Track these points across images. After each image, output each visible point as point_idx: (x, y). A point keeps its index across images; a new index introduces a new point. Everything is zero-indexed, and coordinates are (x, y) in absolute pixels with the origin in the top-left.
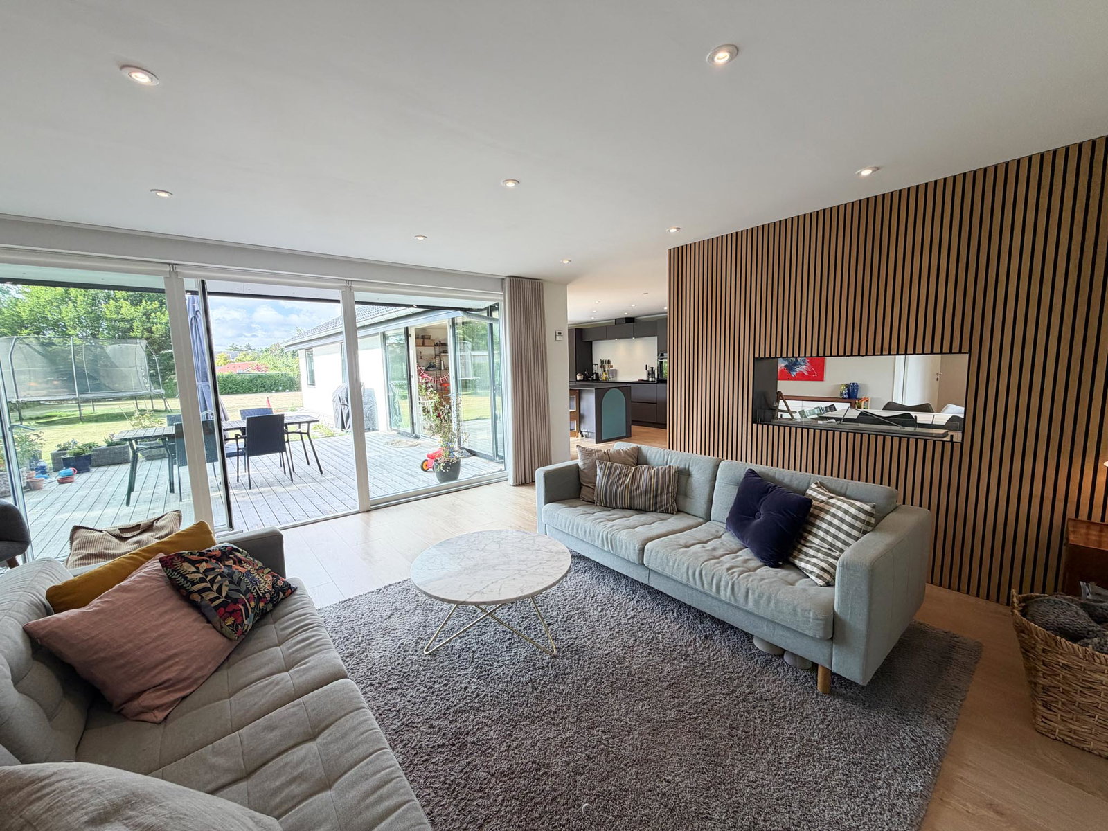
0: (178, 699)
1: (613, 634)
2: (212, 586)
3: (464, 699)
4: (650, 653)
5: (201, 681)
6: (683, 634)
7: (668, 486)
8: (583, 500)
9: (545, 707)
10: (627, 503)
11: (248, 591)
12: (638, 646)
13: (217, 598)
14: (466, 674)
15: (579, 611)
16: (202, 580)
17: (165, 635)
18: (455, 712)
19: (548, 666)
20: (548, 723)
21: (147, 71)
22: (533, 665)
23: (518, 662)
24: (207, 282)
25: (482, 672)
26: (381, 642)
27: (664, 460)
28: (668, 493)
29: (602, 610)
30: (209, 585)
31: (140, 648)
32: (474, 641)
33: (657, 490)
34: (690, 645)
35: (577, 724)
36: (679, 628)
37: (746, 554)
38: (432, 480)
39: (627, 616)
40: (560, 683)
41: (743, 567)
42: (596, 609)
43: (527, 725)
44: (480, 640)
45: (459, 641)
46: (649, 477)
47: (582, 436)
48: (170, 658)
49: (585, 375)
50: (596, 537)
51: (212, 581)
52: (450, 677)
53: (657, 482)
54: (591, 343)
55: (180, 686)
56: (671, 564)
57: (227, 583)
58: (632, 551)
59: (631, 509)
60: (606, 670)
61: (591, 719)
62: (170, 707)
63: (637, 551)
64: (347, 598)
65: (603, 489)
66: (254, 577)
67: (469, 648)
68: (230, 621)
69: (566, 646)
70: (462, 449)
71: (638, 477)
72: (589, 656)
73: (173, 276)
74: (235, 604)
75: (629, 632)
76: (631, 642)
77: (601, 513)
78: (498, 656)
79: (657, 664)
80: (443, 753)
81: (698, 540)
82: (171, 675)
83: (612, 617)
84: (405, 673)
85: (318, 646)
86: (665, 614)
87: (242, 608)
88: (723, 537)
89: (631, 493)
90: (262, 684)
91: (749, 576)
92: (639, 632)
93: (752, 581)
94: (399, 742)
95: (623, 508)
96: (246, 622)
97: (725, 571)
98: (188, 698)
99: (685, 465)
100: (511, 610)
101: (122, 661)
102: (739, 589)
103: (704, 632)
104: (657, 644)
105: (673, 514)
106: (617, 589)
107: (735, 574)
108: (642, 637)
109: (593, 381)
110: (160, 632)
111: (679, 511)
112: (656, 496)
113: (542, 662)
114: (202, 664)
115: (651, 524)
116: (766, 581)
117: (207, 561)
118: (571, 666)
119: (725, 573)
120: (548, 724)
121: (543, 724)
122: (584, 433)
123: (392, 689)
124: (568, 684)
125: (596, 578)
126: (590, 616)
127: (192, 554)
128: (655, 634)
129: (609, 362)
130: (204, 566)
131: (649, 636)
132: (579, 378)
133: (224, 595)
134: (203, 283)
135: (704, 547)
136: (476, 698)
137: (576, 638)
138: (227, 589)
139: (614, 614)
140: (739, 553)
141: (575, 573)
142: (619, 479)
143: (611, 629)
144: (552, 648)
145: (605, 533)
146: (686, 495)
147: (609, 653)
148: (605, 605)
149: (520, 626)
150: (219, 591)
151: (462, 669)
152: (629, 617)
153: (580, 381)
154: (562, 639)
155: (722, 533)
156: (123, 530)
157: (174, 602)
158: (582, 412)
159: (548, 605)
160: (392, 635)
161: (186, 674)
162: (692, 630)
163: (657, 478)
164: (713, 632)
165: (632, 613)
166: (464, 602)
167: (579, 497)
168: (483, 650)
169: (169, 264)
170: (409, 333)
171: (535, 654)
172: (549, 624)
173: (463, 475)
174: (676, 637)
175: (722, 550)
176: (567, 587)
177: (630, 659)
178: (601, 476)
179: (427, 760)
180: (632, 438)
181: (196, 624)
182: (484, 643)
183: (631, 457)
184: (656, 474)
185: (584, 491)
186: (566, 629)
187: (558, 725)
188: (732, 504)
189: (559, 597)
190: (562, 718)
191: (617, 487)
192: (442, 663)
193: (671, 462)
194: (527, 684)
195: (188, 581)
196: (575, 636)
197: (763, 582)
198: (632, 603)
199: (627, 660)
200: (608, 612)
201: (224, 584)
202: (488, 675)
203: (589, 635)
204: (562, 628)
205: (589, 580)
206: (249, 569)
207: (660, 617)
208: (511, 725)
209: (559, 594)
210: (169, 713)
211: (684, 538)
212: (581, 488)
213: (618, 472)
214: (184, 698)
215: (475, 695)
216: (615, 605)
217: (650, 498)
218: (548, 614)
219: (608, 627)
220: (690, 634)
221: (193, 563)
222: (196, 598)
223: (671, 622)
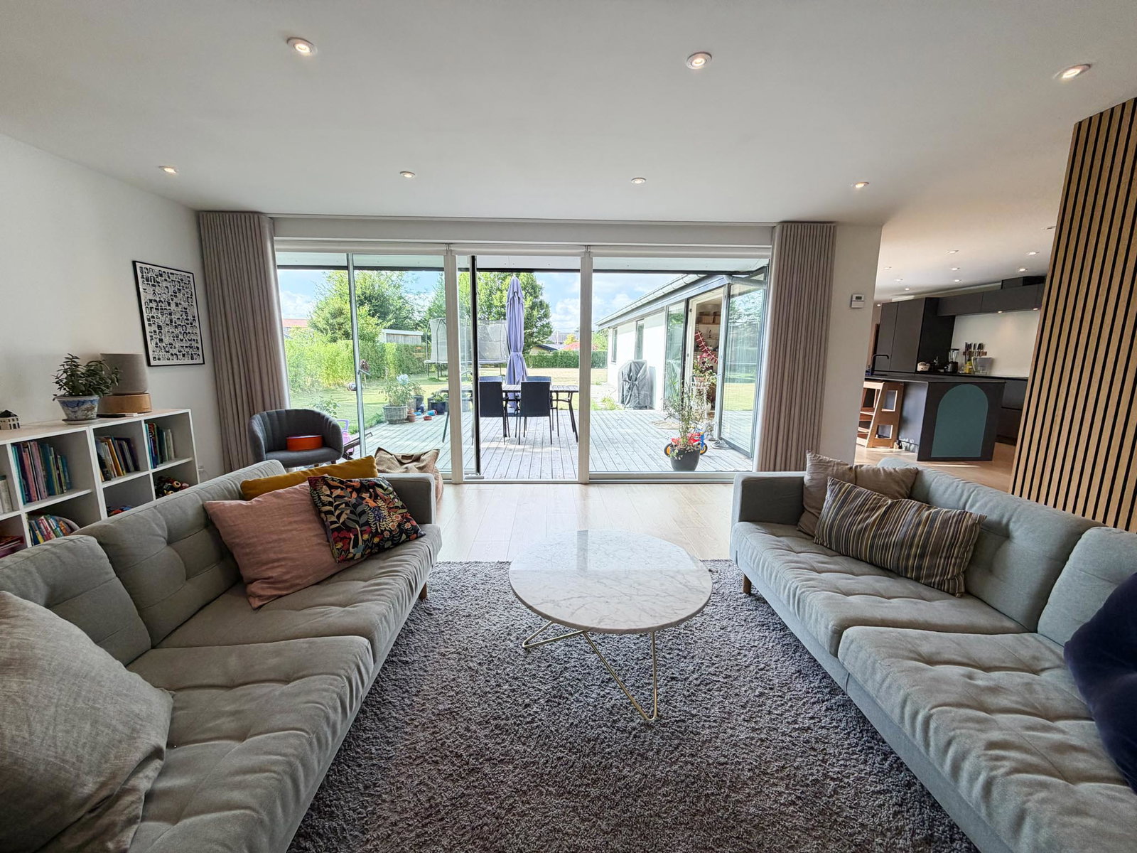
0: (275, 595)
1: (752, 739)
2: (335, 510)
3: (516, 717)
4: (793, 803)
5: (299, 588)
6: (880, 806)
7: (952, 546)
8: (800, 531)
9: (588, 785)
10: (865, 551)
11: (367, 523)
12: (782, 779)
13: (335, 522)
14: (540, 690)
15: (725, 680)
16: (330, 504)
17: (284, 540)
18: (497, 727)
19: (630, 733)
20: (574, 809)
21: (306, 41)
22: (614, 721)
23: (601, 707)
24: (478, 258)
25: (555, 696)
26: (498, 615)
27: (960, 499)
28: (947, 557)
29: (761, 695)
30: (333, 510)
31: (262, 544)
32: (576, 656)
33: (924, 547)
34: (883, 834)
35: (608, 837)
36: (879, 792)
37: (1081, 732)
38: (665, 465)
39: (795, 722)
40: (628, 765)
41: (1044, 758)
42: (753, 690)
43: (551, 793)
44: (583, 657)
45: (563, 648)
46: (915, 520)
47: (900, 447)
48: (278, 560)
49: (932, 365)
50: (782, 587)
51: (337, 507)
52: (524, 684)
53: (929, 533)
54: (953, 318)
55: (279, 586)
56: (878, 677)
57: (348, 512)
58: (823, 629)
59: (871, 563)
60: (702, 786)
61: (629, 844)
62: (266, 599)
63: (830, 632)
64: (505, 560)
65: (828, 522)
66: (380, 514)
67: (565, 661)
68: (340, 545)
69: (673, 719)
70: (721, 439)
71: (895, 514)
72: (693, 751)
73: (449, 253)
74: (348, 532)
75: (782, 748)
76: (774, 766)
77: (812, 555)
78: (586, 687)
79: (795, 828)
80: (454, 765)
81: (969, 659)
82: (274, 575)
83: (770, 713)
84: (491, 656)
85: (379, 595)
86: (867, 755)
87: (353, 537)
88: (1044, 675)
89: (874, 537)
90: (318, 610)
91: (1043, 785)
92: (799, 759)
93: (1043, 801)
94: (432, 725)
95: (858, 559)
96: (352, 550)
97: (981, 744)
98: (283, 598)
99: (1002, 517)
100: (641, 639)
101: (248, 550)
102: (1003, 799)
103: (931, 827)
104: (817, 795)
105: (954, 594)
106: (807, 675)
107: (1006, 763)
108: (797, 768)
109: (946, 373)
110: (281, 537)
111: (968, 593)
112: (922, 556)
113: (628, 722)
114: (302, 574)
115: (889, 598)
116: (1090, 822)
117: (342, 489)
118: (658, 752)
119: (978, 750)
120: (573, 811)
121: (567, 806)
122: (904, 444)
123: (470, 668)
124: (636, 773)
125: (783, 646)
126: (737, 695)
127: (333, 480)
128: (826, 776)
129: (981, 346)
130: (338, 492)
131: (812, 774)
132: (920, 368)
133: (341, 522)
134: (473, 259)
135: (970, 677)
136: (528, 723)
137: (694, 716)
138: (346, 516)
139: (776, 709)
140: (1061, 724)
141: (756, 626)
142: (858, 513)
143: (754, 730)
144: (653, 711)
145: (794, 586)
146: (990, 570)
147: (726, 763)
148: (771, 689)
149: (637, 664)
150: (339, 517)
151: (541, 682)
152: (797, 726)
153: (922, 372)
154: (675, 707)
155: (1047, 665)
156: (404, 457)
157: (310, 516)
158: (905, 414)
159: (689, 653)
160: (512, 613)
161: (285, 577)
162: (904, 808)
163: (931, 527)
164: (953, 841)
165: (807, 723)
166: (531, 607)
167: (796, 525)
168: (577, 671)
169: (446, 244)
170: (690, 307)
171: (626, 708)
172: (673, 679)
173: (703, 466)
174: (863, 804)
175: (1014, 698)
176: (733, 640)
177: (753, 792)
178: (830, 502)
179: (437, 762)
180: (993, 461)
181: (315, 538)
182: (584, 664)
183: (897, 482)
184: (931, 520)
185: (805, 519)
186: (689, 696)
187: (583, 820)
188: (1088, 620)
189: (713, 649)
190: (596, 815)
191: (851, 524)
192: (529, 664)
193: (972, 506)
194: (589, 740)
195: (321, 502)
196: (694, 712)
197: (1075, 820)
198: (817, 707)
199: (747, 790)
200: (769, 702)
201: (345, 512)
202: (559, 704)
203: (715, 721)
204: (685, 693)
205: (771, 644)
206: (380, 505)
207: (854, 753)
208: (535, 782)
209: (717, 644)
210: (264, 605)
211: (931, 642)
212: (803, 512)
213: (859, 501)
214: (281, 596)
215: (529, 720)
216: (788, 696)
217: (909, 555)
218: (682, 664)
219: (753, 725)
220: (895, 814)
221: (331, 487)
222: (323, 515)
223: (870, 774)
